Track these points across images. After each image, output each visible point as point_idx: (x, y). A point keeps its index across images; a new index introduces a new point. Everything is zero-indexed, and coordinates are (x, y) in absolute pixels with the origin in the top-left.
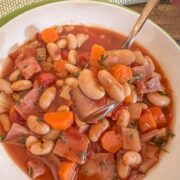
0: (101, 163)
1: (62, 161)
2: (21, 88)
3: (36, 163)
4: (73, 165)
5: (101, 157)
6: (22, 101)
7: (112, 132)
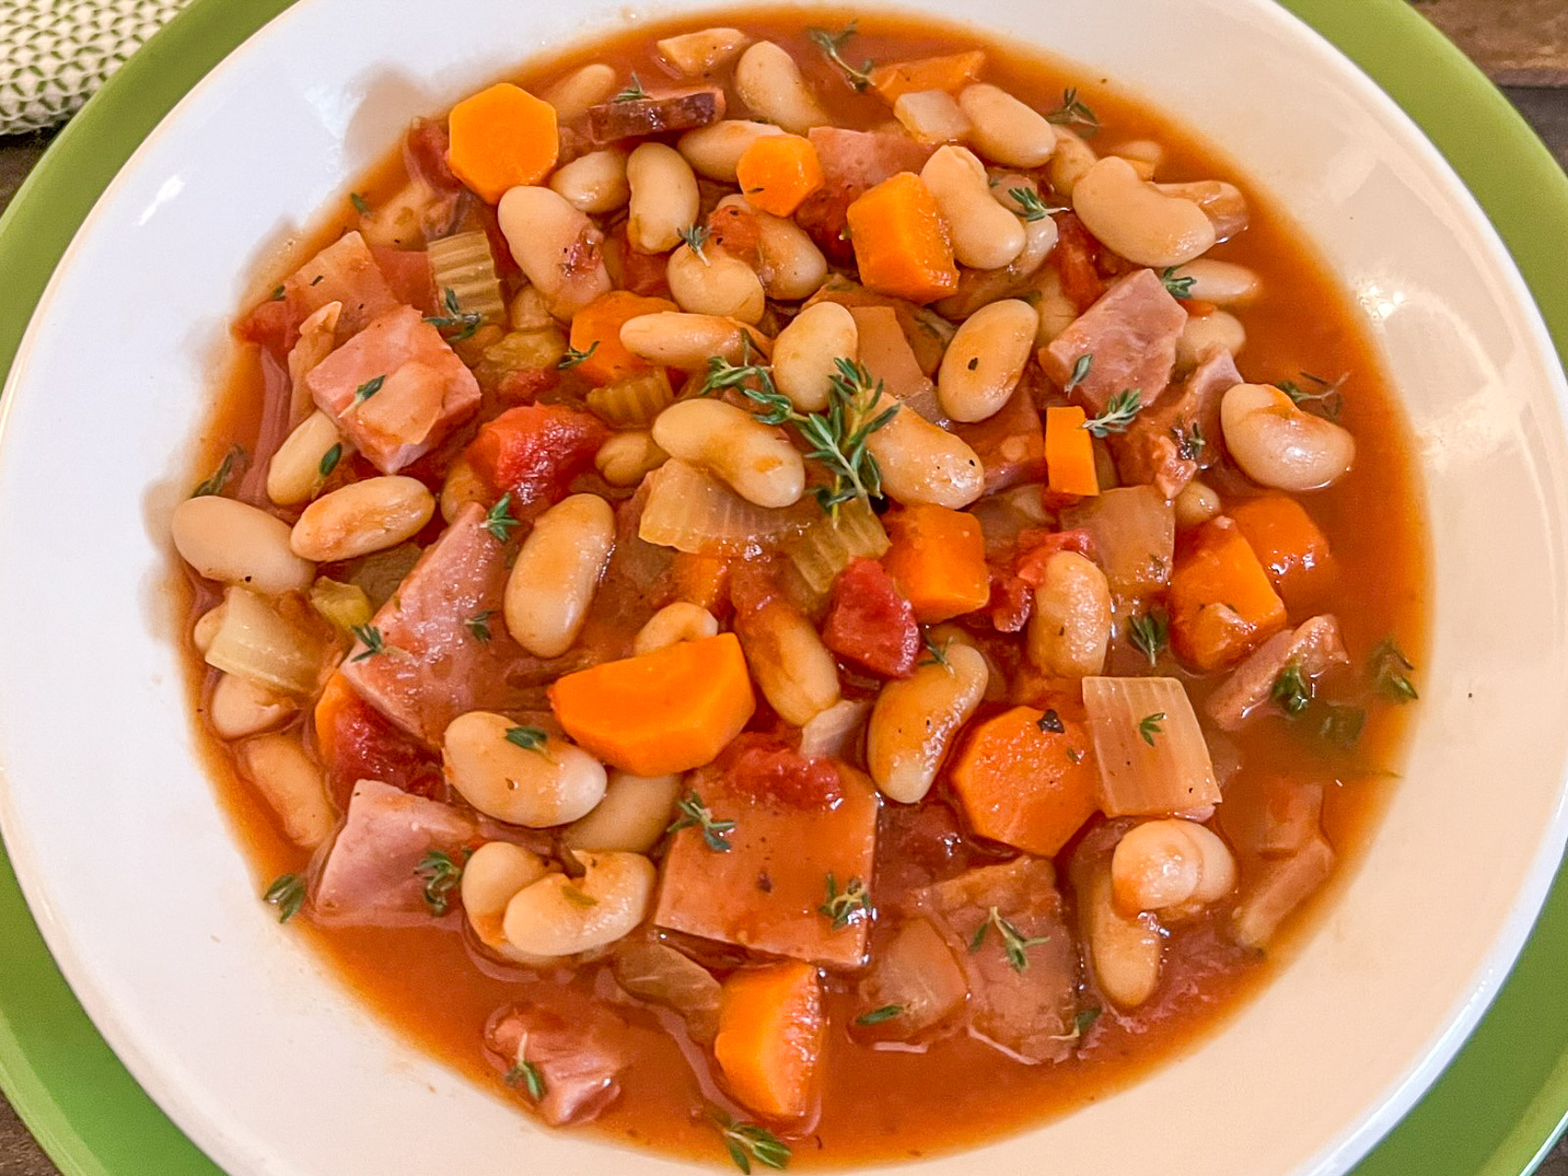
0: (982, 935)
1: (722, 976)
2: (362, 542)
3: (552, 1023)
4: (803, 984)
5: (973, 895)
6: (386, 622)
7: (1022, 719)
